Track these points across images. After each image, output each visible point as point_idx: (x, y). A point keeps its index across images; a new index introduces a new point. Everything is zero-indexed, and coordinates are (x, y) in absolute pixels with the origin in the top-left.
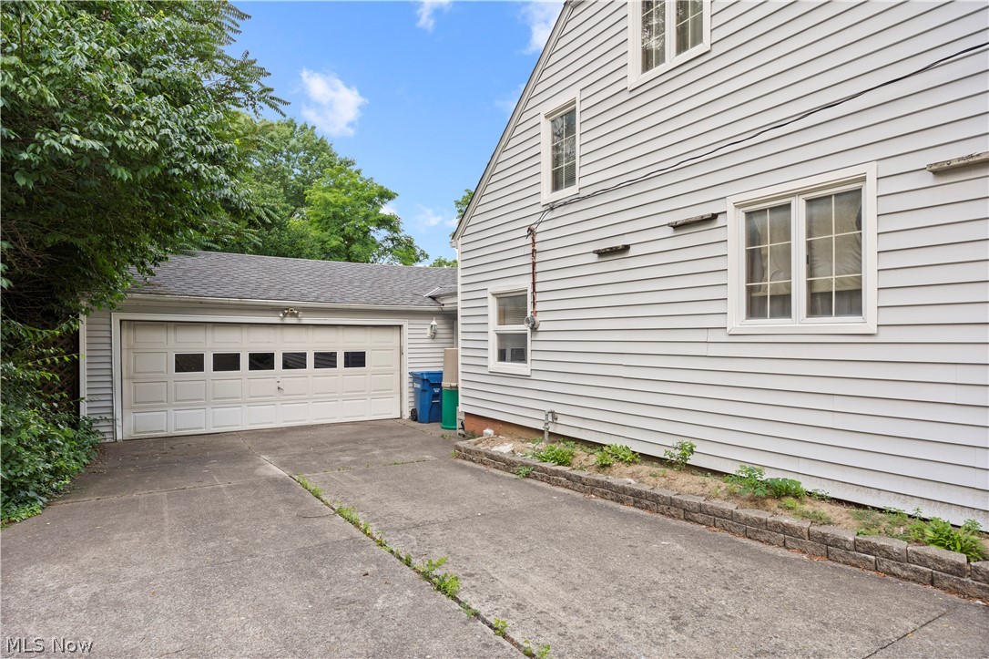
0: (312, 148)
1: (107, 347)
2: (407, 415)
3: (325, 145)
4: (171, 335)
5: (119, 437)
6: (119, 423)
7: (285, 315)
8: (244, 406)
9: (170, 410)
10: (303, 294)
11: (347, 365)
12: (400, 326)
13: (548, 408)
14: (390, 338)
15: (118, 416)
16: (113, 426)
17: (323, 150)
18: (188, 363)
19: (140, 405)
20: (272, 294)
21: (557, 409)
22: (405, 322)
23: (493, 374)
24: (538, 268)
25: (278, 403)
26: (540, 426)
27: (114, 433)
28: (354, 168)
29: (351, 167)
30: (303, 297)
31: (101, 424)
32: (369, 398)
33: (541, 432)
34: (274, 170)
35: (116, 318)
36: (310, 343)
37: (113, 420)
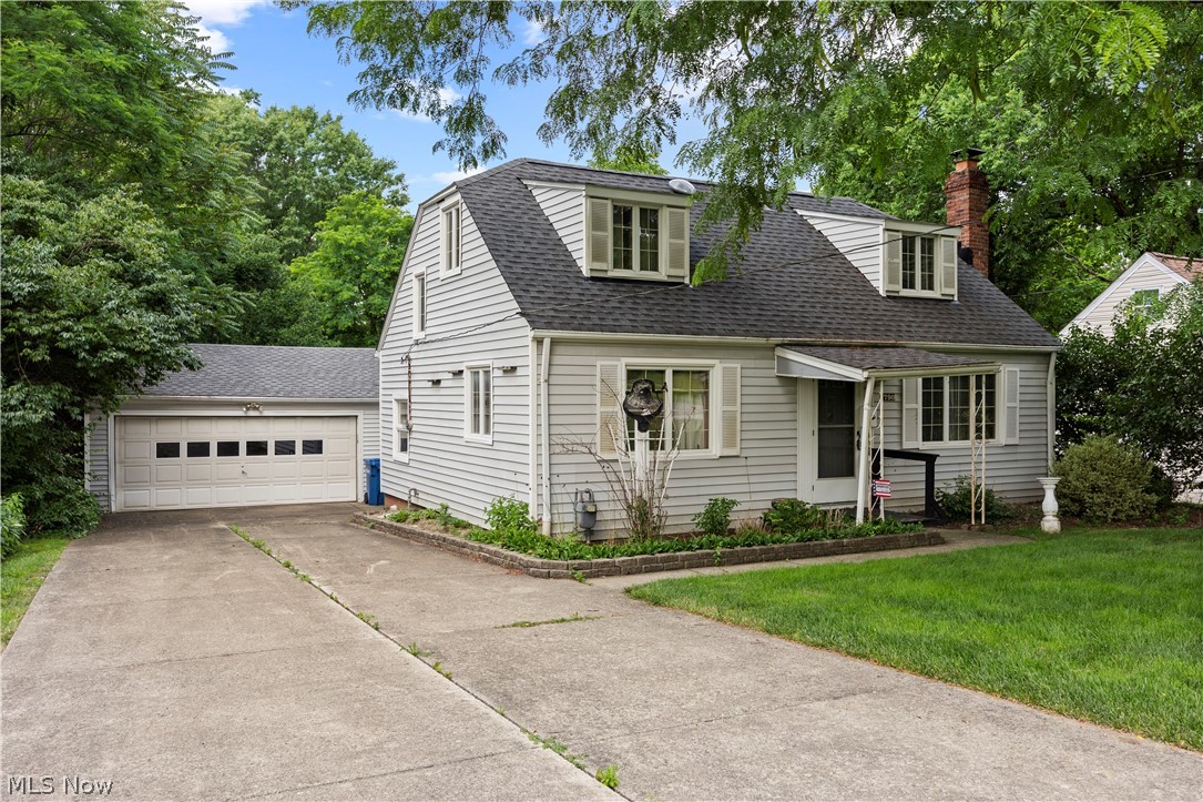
0: (335, 149)
1: (105, 437)
2: (361, 499)
3: (354, 144)
4: (154, 427)
5: (113, 510)
6: (113, 498)
7: (248, 409)
8: (213, 487)
9: (153, 489)
10: (265, 389)
11: (305, 452)
12: (356, 417)
13: (413, 486)
14: (348, 427)
15: (113, 493)
16: (109, 501)
17: (351, 150)
18: (167, 450)
19: (128, 484)
20: (238, 389)
21: (418, 488)
22: (359, 413)
23: (396, 462)
24: (413, 385)
25: (243, 485)
26: (406, 498)
27: (109, 506)
28: (394, 173)
29: (390, 172)
30: (265, 391)
31: (101, 499)
32: (325, 482)
33: (406, 502)
34: (284, 182)
35: (112, 415)
36: (270, 433)
37: (109, 496)
